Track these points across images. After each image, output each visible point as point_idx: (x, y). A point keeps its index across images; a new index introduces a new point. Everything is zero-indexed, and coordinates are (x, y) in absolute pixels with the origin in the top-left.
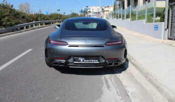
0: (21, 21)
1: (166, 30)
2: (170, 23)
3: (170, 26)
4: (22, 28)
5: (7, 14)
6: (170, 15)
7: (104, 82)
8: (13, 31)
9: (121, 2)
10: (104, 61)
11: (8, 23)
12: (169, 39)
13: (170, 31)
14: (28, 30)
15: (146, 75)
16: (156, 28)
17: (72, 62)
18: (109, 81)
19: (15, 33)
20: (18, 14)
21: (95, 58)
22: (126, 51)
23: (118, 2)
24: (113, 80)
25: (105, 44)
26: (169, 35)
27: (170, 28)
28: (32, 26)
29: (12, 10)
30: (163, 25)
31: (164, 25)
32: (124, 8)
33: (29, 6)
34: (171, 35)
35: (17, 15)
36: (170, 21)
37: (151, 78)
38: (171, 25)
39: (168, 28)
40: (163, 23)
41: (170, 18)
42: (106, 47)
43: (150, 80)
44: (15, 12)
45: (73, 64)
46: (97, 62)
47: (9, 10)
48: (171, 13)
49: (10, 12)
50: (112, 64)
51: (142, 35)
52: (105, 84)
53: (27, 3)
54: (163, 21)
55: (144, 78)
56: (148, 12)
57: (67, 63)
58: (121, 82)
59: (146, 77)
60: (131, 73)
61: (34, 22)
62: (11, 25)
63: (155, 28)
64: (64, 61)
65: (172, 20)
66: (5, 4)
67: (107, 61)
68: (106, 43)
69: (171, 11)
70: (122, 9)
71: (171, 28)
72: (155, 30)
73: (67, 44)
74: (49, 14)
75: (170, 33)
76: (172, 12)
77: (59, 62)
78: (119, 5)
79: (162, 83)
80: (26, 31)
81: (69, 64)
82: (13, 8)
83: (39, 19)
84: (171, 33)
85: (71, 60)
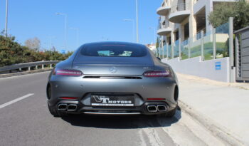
0: (23, 59)
1: (232, 68)
2: (238, 58)
3: (238, 62)
4: (25, 69)
5: (3, 47)
6: (237, 48)
7: (142, 139)
8: (11, 72)
9: (166, 37)
10: (141, 103)
11: (5, 60)
12: (237, 81)
13: (238, 69)
14: (34, 72)
15: (211, 128)
16: (218, 66)
17: (89, 104)
18: (150, 137)
19: (14, 75)
20: (21, 49)
21: (126, 97)
22: (177, 88)
23: (162, 37)
24: (157, 135)
25: (143, 74)
26: (238, 76)
27: (238, 65)
28: (40, 67)
29: (12, 43)
30: (228, 61)
31: (230, 60)
32: (170, 43)
33: (39, 42)
34: (240, 76)
35: (19, 51)
36: (237, 55)
37: (220, 131)
38: (240, 61)
39: (235, 65)
40: (228, 58)
41: (237, 51)
42: (144, 80)
43: (218, 136)
44: (17, 47)
45: (91, 108)
46: (129, 104)
47: (8, 43)
48: (237, 44)
49: (10, 47)
50: (154, 109)
51: (199, 78)
52: (144, 142)
53: (36, 39)
54: (228, 56)
55: (209, 133)
56: (204, 49)
57: (81, 105)
58: (171, 139)
59: (212, 131)
60: (185, 126)
61: (43, 61)
62: (9, 63)
63: (216, 66)
64: (77, 102)
65: (240, 54)
66: (5, 36)
67: (147, 104)
68: (146, 73)
69: (237, 41)
70: (167, 44)
71: (240, 65)
72: (216, 69)
73: (82, 74)
74: (66, 52)
75: (238, 73)
76: (239, 42)
77: (68, 104)
78: (164, 42)
79: (240, 139)
80: (30, 73)
81: (84, 108)
82: (15, 41)
83: (51, 58)
84: (240, 72)
85: (87, 101)
